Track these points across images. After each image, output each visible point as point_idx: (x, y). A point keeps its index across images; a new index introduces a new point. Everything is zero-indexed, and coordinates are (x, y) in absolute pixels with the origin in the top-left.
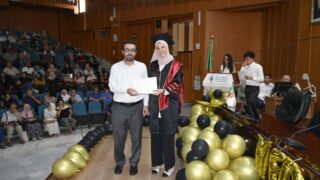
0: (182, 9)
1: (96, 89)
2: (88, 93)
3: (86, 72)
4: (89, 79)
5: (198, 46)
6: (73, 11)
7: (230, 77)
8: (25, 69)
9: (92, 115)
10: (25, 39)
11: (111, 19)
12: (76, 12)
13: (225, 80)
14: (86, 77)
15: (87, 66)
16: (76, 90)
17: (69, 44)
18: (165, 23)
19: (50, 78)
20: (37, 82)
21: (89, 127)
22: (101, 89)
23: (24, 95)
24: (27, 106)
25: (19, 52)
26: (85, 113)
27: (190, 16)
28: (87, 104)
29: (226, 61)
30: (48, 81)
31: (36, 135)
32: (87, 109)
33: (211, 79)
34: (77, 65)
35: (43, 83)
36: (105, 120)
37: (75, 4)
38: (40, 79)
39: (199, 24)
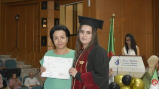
13: (134, 63)
18: (51, 5)
39: (89, 6)
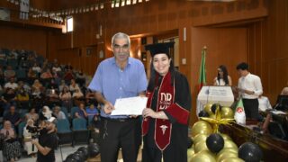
0: (167, 26)
1: (82, 105)
2: (73, 109)
3: (71, 88)
4: (75, 95)
5: (184, 61)
6: (61, 30)
7: (229, 90)
8: (8, 85)
9: (76, 133)
10: (13, 55)
11: (98, 36)
12: (64, 31)
13: (223, 93)
14: (72, 93)
15: (73, 81)
16: (61, 106)
17: (56, 60)
19: (34, 94)
20: (20, 98)
21: (73, 146)
22: (86, 105)
23: (5, 112)
24: (8, 122)
25: (5, 68)
26: (69, 131)
27: (176, 33)
28: (71, 120)
29: (221, 73)
30: (31, 97)
31: (15, 156)
32: (71, 126)
33: (208, 92)
34: (63, 81)
35: (26, 98)
36: (90, 138)
37: (63, 24)
38: (23, 95)
39: (185, 39)
